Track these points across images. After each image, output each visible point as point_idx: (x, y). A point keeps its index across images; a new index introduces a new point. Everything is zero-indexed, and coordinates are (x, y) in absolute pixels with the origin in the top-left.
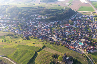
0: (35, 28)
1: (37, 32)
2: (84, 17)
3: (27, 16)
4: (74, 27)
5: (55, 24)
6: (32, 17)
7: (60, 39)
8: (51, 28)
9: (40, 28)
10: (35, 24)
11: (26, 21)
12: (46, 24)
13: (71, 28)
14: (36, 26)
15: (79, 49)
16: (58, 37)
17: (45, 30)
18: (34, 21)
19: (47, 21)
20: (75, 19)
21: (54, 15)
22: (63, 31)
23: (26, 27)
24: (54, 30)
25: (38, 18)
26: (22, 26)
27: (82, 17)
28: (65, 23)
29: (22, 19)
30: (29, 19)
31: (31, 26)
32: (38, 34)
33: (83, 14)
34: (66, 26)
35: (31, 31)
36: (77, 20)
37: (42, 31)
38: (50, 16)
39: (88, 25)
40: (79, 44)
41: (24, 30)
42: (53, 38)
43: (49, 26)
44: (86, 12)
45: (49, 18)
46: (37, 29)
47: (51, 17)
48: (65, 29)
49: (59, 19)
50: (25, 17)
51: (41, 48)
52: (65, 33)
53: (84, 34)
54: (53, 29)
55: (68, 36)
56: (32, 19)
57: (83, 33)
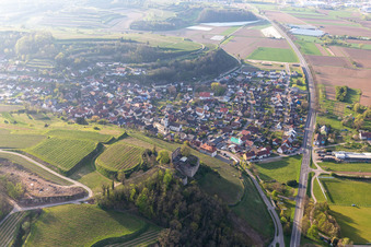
0: (106, 99)
1: (111, 110)
2: (260, 75)
3: (84, 65)
4: (225, 100)
5: (168, 92)
6: (100, 69)
7: (178, 129)
8: (153, 101)
9: (121, 101)
10: (108, 89)
11: (80, 78)
12: (140, 91)
13: (216, 104)
14: (110, 95)
15: (228, 154)
16: (172, 123)
17: (137, 105)
18: (105, 81)
19: (145, 82)
20: (232, 81)
21: (167, 66)
22: (190, 109)
23: (78, 96)
24: (164, 107)
25: (119, 72)
26: (64, 92)
27: (255, 77)
28: (199, 90)
29: (67, 72)
30: (89, 74)
31: (93, 93)
32: (113, 115)
33: (261, 67)
34: (201, 98)
35: (91, 107)
36: (237, 83)
37: (125, 109)
38: (154, 68)
39: (269, 96)
40: (229, 141)
41: (71, 103)
42: (157, 125)
43: (149, 97)
44: (270, 63)
45: (151, 73)
46: (110, 102)
47: (157, 70)
48: (196, 104)
49: (183, 79)
50: (77, 67)
51: (117, 137)
52: (195, 114)
53: (250, 120)
54: (159, 105)
55: (203, 122)
56: (99, 76)
57: (248, 116)
